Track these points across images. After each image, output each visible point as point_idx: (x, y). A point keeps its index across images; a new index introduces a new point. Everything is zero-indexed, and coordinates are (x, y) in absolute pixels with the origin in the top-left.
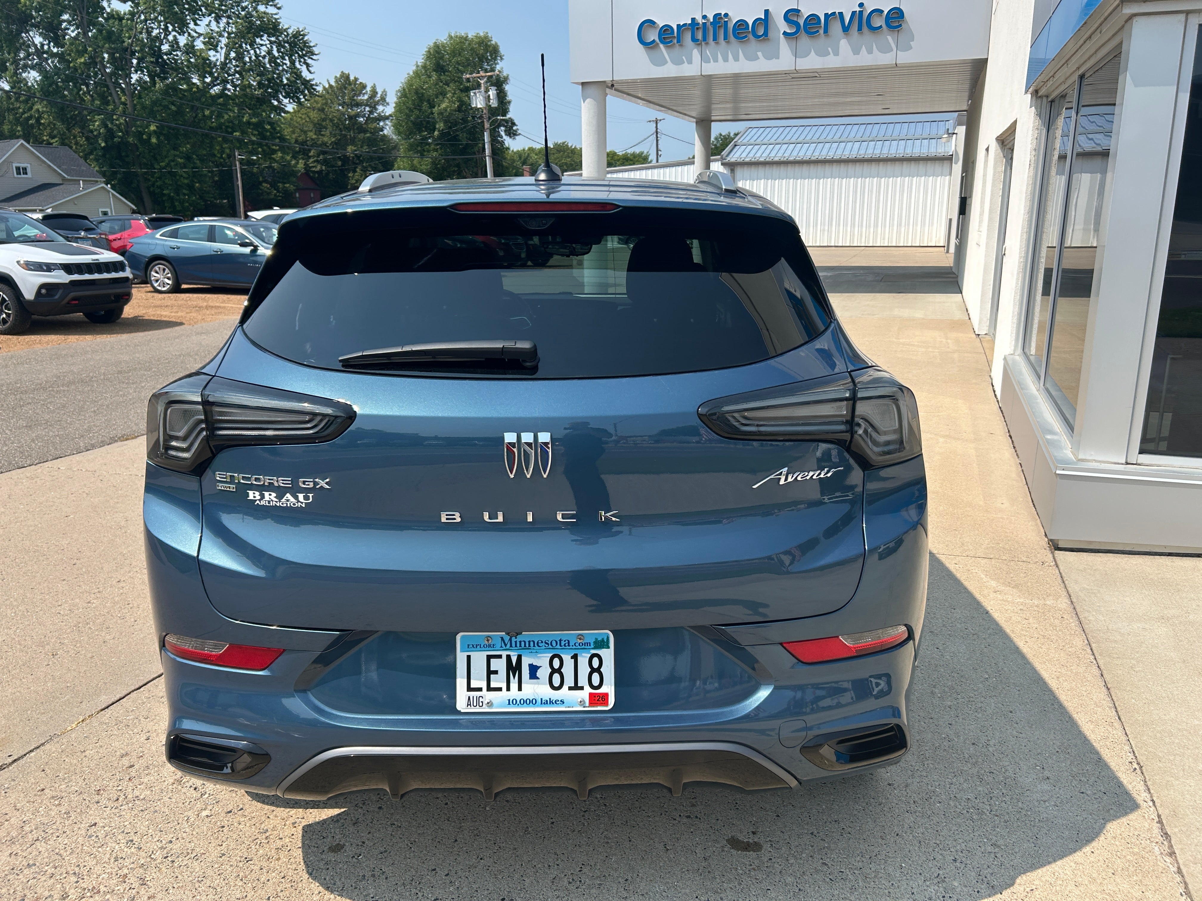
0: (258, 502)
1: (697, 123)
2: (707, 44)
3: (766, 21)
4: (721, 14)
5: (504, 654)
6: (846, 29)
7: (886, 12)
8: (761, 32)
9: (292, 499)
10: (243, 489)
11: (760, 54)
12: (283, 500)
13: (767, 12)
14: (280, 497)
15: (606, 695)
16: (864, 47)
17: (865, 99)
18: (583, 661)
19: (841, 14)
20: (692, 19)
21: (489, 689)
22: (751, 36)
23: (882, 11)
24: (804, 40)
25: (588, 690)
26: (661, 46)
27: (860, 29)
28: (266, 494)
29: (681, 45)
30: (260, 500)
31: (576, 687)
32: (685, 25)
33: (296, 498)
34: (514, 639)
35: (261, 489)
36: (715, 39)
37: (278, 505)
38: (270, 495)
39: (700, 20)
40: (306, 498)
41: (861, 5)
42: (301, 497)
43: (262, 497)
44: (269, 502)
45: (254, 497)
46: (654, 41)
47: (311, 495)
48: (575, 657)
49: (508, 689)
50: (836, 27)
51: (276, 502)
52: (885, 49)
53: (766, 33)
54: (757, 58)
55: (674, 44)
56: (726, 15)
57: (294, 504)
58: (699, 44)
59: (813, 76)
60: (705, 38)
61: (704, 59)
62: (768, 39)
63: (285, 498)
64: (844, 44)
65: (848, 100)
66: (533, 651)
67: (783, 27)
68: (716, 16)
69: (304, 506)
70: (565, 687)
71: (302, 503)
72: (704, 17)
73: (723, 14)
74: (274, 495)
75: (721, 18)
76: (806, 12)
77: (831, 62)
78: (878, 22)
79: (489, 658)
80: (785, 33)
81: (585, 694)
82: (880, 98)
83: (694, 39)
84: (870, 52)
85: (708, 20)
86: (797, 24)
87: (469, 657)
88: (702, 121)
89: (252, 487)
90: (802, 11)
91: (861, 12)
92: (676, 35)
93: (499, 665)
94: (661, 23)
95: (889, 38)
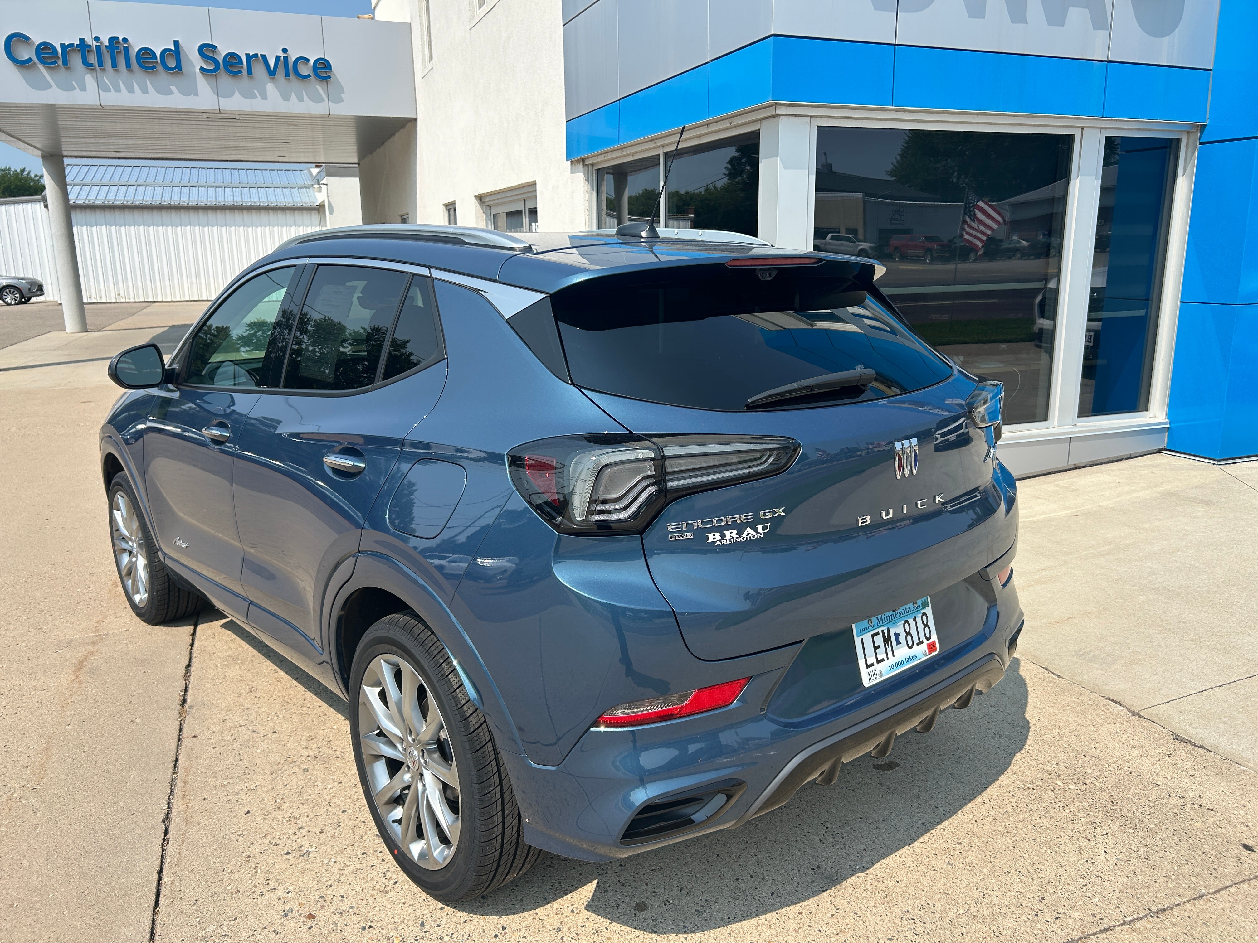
0: (718, 542)
1: (44, 157)
2: (103, 70)
3: (176, 52)
4: (118, 38)
5: (880, 630)
6: (272, 73)
7: (312, 62)
8: (172, 64)
9: (752, 532)
10: (701, 534)
11: (173, 88)
12: (744, 535)
13: (176, 43)
14: (739, 533)
15: (934, 642)
16: (293, 94)
17: (268, 145)
18: (919, 620)
19: (264, 57)
20: (80, 39)
21: (879, 662)
22: (160, 67)
23: (308, 60)
24: (224, 80)
25: (926, 642)
26: (41, 67)
27: (287, 75)
28: (727, 533)
29: (68, 69)
30: (720, 541)
31: (920, 643)
32: (71, 45)
33: (756, 530)
34: (883, 617)
35: (721, 530)
36: (114, 65)
37: (739, 541)
38: (731, 533)
39: (89, 41)
40: (764, 528)
41: (285, 50)
42: (760, 528)
43: (723, 536)
44: (730, 540)
45: (714, 538)
46: (30, 60)
47: (768, 525)
48: (915, 620)
49: (888, 658)
50: (259, 70)
51: (737, 538)
52: (317, 99)
53: (179, 66)
54: (171, 93)
55: (59, 66)
56: (125, 40)
57: (754, 537)
58: (93, 69)
59: (233, 118)
60: (101, 64)
61: (101, 86)
62: (182, 73)
63: (746, 532)
64: (270, 87)
65: (250, 145)
66: (894, 622)
67: (198, 62)
68: (111, 40)
69: (762, 536)
70: (915, 644)
71: (760, 534)
72: (97, 39)
73: (121, 39)
74: (735, 532)
75: (119, 43)
76: (223, 51)
77: (258, 105)
78: (304, 70)
79: (873, 636)
80: (202, 69)
81: (924, 647)
82: (286, 145)
83: (85, 63)
84: (301, 99)
85: (101, 43)
86: (216, 62)
87: (862, 640)
88: (52, 156)
89: (713, 530)
90: (218, 47)
91: (286, 58)
92: (60, 56)
93: (879, 640)
94: (37, 40)
95: (319, 88)
